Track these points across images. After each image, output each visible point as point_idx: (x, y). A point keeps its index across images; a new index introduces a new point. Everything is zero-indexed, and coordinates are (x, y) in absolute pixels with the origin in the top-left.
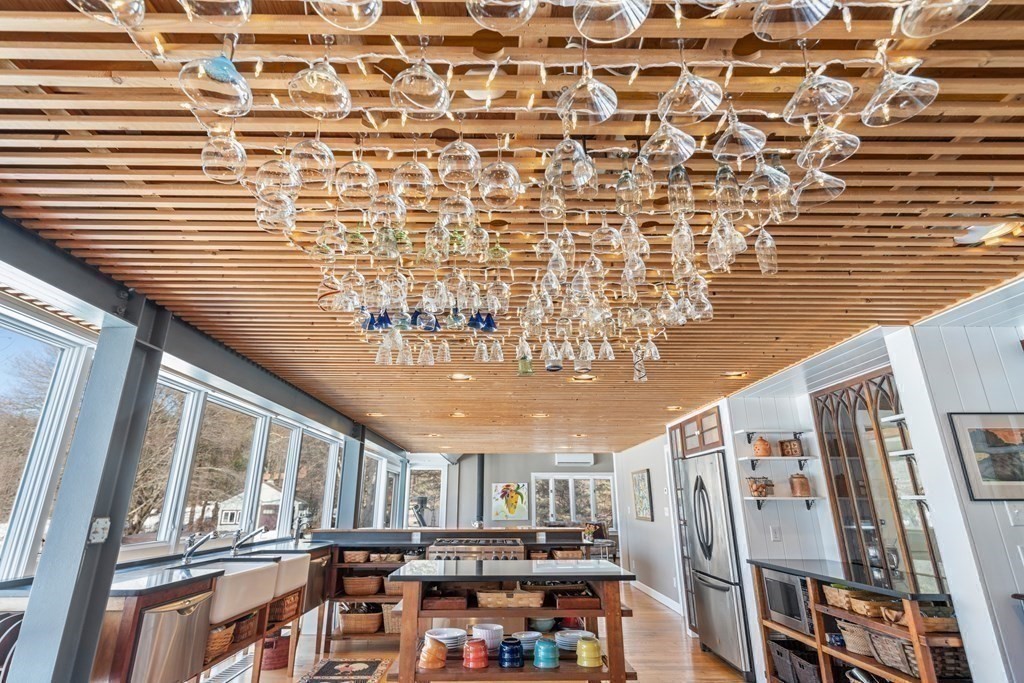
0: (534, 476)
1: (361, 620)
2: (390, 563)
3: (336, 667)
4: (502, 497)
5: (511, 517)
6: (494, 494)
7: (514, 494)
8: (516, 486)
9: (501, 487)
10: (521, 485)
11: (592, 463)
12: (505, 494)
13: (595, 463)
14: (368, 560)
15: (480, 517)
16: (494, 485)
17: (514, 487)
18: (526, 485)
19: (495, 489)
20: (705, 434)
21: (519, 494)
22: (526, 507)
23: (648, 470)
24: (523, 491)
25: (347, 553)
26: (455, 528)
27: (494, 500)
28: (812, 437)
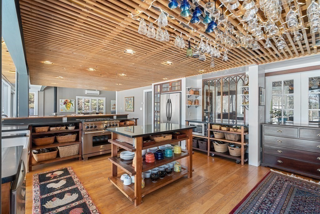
0: (77, 97)
1: (48, 154)
2: (61, 130)
3: (47, 176)
4: (64, 104)
5: (68, 111)
6: (60, 103)
7: (69, 103)
8: (70, 101)
9: (64, 101)
10: (72, 100)
11: (99, 94)
12: (65, 103)
13: (100, 94)
14: (49, 130)
15: (56, 111)
16: (60, 100)
17: (69, 101)
18: (74, 100)
19: (61, 102)
20: (172, 87)
21: (71, 103)
22: (74, 108)
23: (134, 97)
24: (73, 102)
25: (37, 128)
26: (43, 116)
27: (60, 105)
28: (201, 90)
